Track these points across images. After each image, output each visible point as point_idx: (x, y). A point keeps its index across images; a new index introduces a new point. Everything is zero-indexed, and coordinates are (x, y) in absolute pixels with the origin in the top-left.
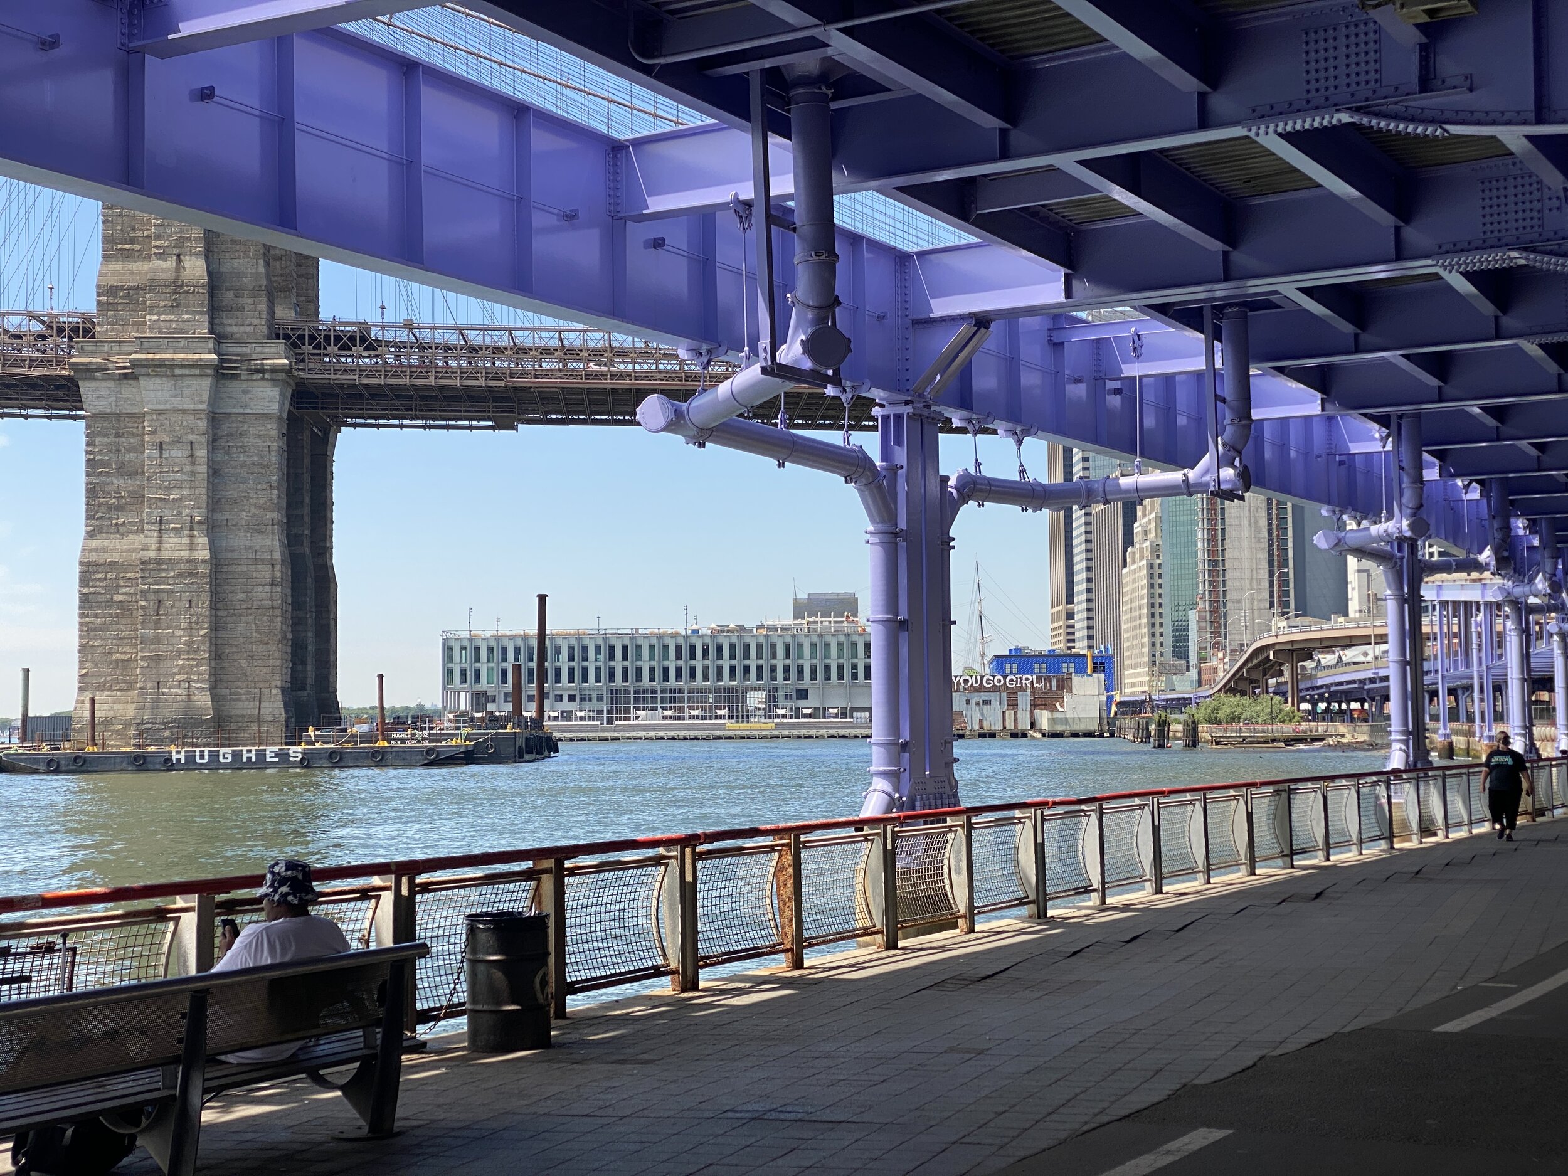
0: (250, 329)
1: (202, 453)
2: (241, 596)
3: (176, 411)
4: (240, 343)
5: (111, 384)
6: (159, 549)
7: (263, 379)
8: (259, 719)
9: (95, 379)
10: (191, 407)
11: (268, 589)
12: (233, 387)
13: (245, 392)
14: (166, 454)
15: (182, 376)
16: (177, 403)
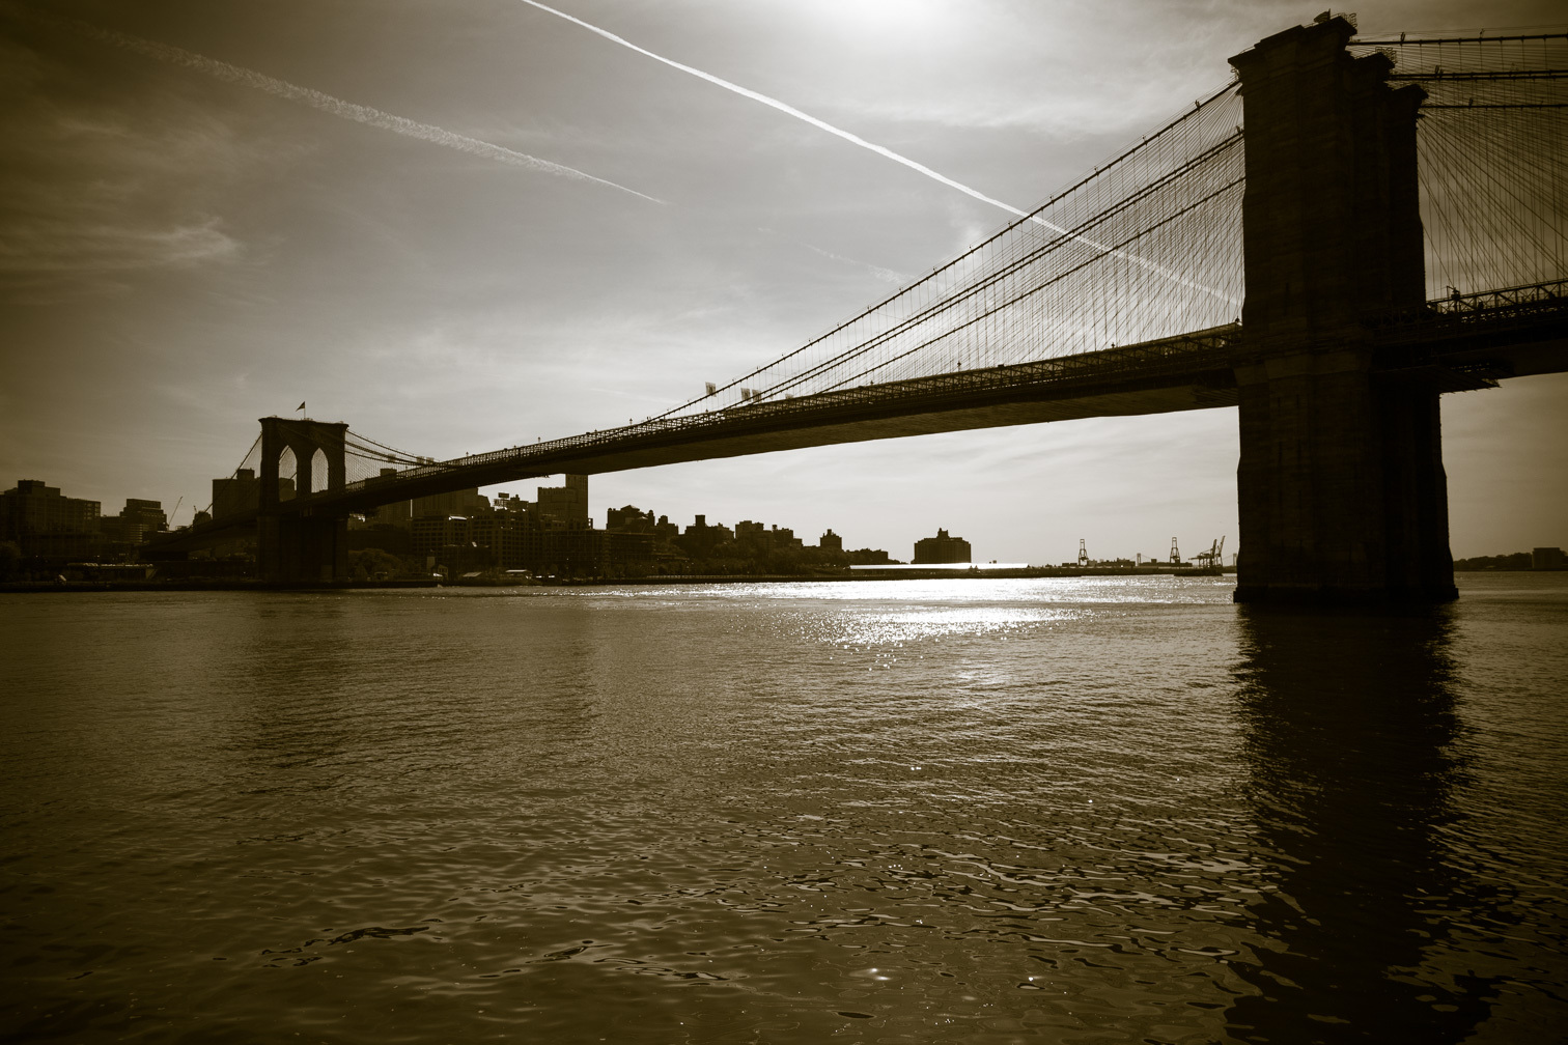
0: (1335, 320)
1: (1304, 400)
3: (1287, 377)
4: (1329, 330)
5: (1252, 367)
7: (1344, 350)
8: (1350, 562)
9: (1242, 366)
10: (1296, 374)
12: (1326, 358)
13: (1333, 360)
14: (1282, 404)
15: (1289, 356)
16: (1287, 373)
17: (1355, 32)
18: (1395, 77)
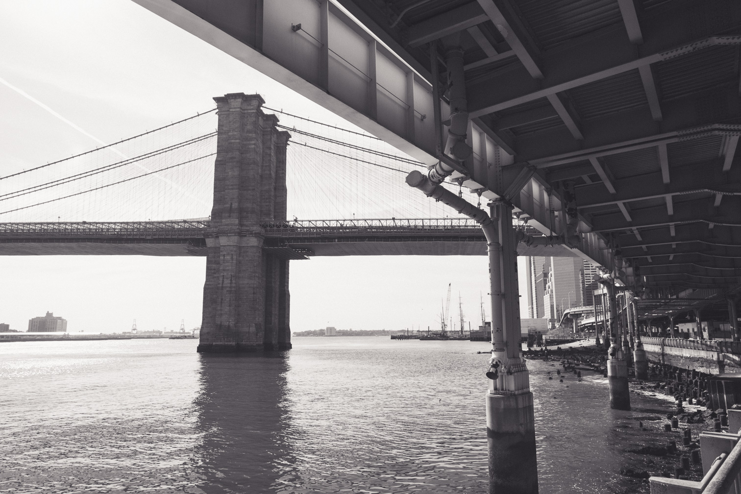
0: (250, 223)
1: (235, 257)
2: (245, 297)
3: (228, 245)
4: (247, 226)
5: (213, 239)
6: (223, 284)
7: (252, 236)
8: (249, 332)
9: (209, 238)
10: (232, 244)
11: (252, 295)
12: (245, 239)
13: (248, 240)
14: (225, 258)
15: (230, 236)
16: (228, 243)
17: (264, 103)
18: (279, 126)
